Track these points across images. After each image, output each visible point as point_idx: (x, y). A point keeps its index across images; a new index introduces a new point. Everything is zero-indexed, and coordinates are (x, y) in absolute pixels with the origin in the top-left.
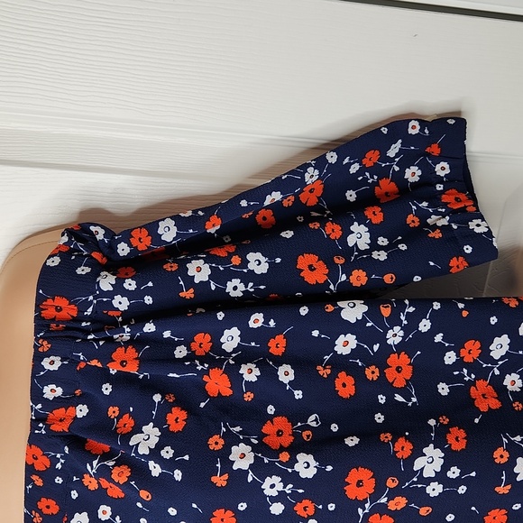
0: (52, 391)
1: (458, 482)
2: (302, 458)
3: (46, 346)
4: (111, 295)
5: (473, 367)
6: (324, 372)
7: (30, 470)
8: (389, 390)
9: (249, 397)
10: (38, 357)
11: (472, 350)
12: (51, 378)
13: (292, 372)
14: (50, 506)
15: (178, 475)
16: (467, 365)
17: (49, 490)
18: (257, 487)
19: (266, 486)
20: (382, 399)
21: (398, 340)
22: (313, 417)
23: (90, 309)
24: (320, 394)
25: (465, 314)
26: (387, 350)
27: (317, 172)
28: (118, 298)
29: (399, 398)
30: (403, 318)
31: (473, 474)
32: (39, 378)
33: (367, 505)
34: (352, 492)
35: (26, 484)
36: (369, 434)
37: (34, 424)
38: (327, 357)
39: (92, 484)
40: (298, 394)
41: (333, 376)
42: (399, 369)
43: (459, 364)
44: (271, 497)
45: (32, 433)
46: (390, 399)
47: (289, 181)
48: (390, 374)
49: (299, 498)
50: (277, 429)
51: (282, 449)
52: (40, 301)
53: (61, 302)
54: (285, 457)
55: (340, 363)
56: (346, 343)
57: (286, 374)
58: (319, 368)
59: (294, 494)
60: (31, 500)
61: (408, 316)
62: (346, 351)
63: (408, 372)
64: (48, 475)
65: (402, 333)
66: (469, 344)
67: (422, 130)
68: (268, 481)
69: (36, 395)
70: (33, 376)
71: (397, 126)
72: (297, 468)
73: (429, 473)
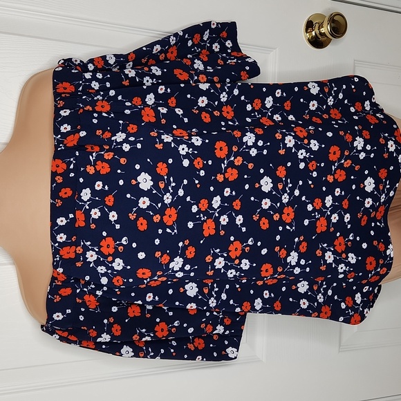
0: (66, 128)
1: (263, 147)
2: (194, 138)
3: (62, 103)
4: (90, 81)
5: (259, 112)
6: (196, 111)
7: (54, 174)
8: (226, 120)
9: (163, 122)
10: (57, 110)
11: (257, 103)
12: (66, 120)
13: (181, 111)
14: (66, 192)
15: (139, 146)
16: (257, 111)
17: (68, 182)
18: (176, 149)
19: (180, 149)
20: (223, 123)
21: (225, 99)
22: (194, 130)
23: (81, 88)
25: (252, 86)
26: (221, 104)
27: (175, 39)
28: (94, 82)
29: (230, 123)
30: (226, 88)
31: (269, 144)
32: (58, 121)
33: (225, 162)
34: (219, 154)
35: (52, 184)
37: (56, 147)
38: (196, 107)
39: (90, 169)
40: (186, 120)
41: (200, 113)
43: (254, 110)
44: (183, 155)
45: (56, 151)
46: (227, 123)
47: (164, 42)
48: (225, 114)
49: (196, 156)
50: (180, 132)
52: (55, 85)
53: (66, 84)
54: (186, 138)
56: (203, 101)
57: (179, 111)
58: (193, 110)
59: (193, 154)
60: (54, 194)
61: (228, 88)
62: (203, 105)
63: (232, 114)
64: (65, 175)
65: (226, 96)
66: (256, 101)
67: (217, 26)
68: (181, 147)
69: (56, 131)
70: (55, 121)
71: (207, 25)
72: (192, 141)
73: (250, 143)
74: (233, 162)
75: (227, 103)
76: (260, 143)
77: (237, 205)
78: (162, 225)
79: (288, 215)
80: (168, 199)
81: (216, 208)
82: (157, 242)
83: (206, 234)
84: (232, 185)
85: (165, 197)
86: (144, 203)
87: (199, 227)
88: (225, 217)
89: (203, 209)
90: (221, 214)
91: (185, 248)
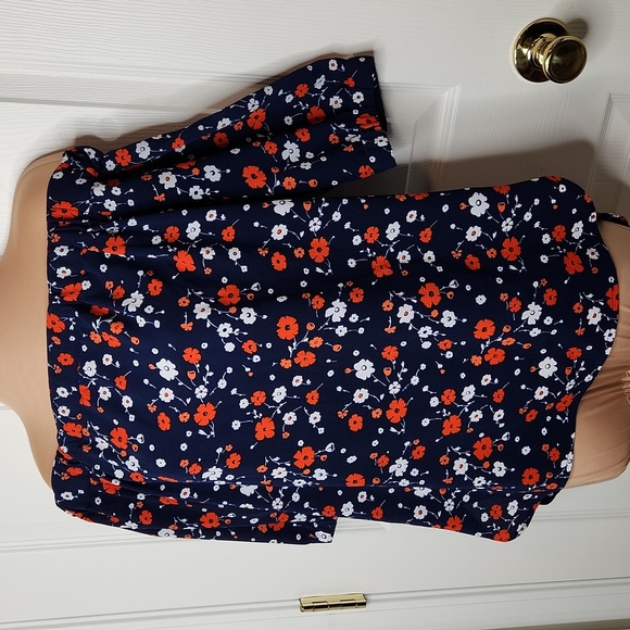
0: (63, 272)
1: (358, 325)
2: (245, 310)
3: (57, 238)
4: (102, 199)
5: (374, 247)
6: (263, 252)
7: (50, 333)
8: (312, 265)
9: (208, 271)
10: (51, 247)
11: (372, 234)
12: (62, 262)
13: (239, 253)
14: (66, 359)
15: (157, 324)
16: (370, 246)
17: (66, 347)
18: (214, 331)
19: (220, 330)
20: (306, 271)
21: (318, 228)
22: (256, 285)
23: (88, 210)
24: (261, 269)
25: (366, 207)
26: (310, 235)
27: (257, 102)
28: (108, 201)
29: (319, 270)
30: (320, 211)
31: (368, 319)
32: (53, 263)
33: (294, 344)
34: (282, 334)
35: (48, 345)
36: (295, 295)
37: (51, 298)
38: (266, 242)
39: (96, 338)
40: (244, 269)
41: (270, 256)
42: (319, 250)
43: (364, 244)
44: (224, 338)
45: (51, 306)
46: (313, 271)
47: (236, 110)
48: (313, 254)
49: (245, 339)
50: (229, 292)
51: (232, 305)
52: (50, 205)
53: (66, 205)
54: (233, 310)
55: (276, 246)
56: (280, 232)
57: (234, 254)
58: (260, 250)
59: (240, 336)
60: (52, 356)
61: (324, 210)
62: (280, 237)
63: (326, 252)
64: (64, 335)
65: (320, 223)
66: (370, 230)
67: (339, 67)
68: (222, 327)
69: (52, 276)
70: (48, 262)
71: (320, 64)
72: (242, 317)
73: (336, 319)
74: (307, 344)
75: (320, 233)
76: (354, 318)
77: (313, 397)
78: (192, 425)
79: (397, 411)
80: (201, 392)
81: (278, 401)
82: (184, 447)
83: (259, 437)
84: (305, 372)
85: (197, 390)
86: (167, 395)
87: (249, 428)
88: (292, 414)
89: (257, 404)
90: (285, 410)
91: (226, 455)
